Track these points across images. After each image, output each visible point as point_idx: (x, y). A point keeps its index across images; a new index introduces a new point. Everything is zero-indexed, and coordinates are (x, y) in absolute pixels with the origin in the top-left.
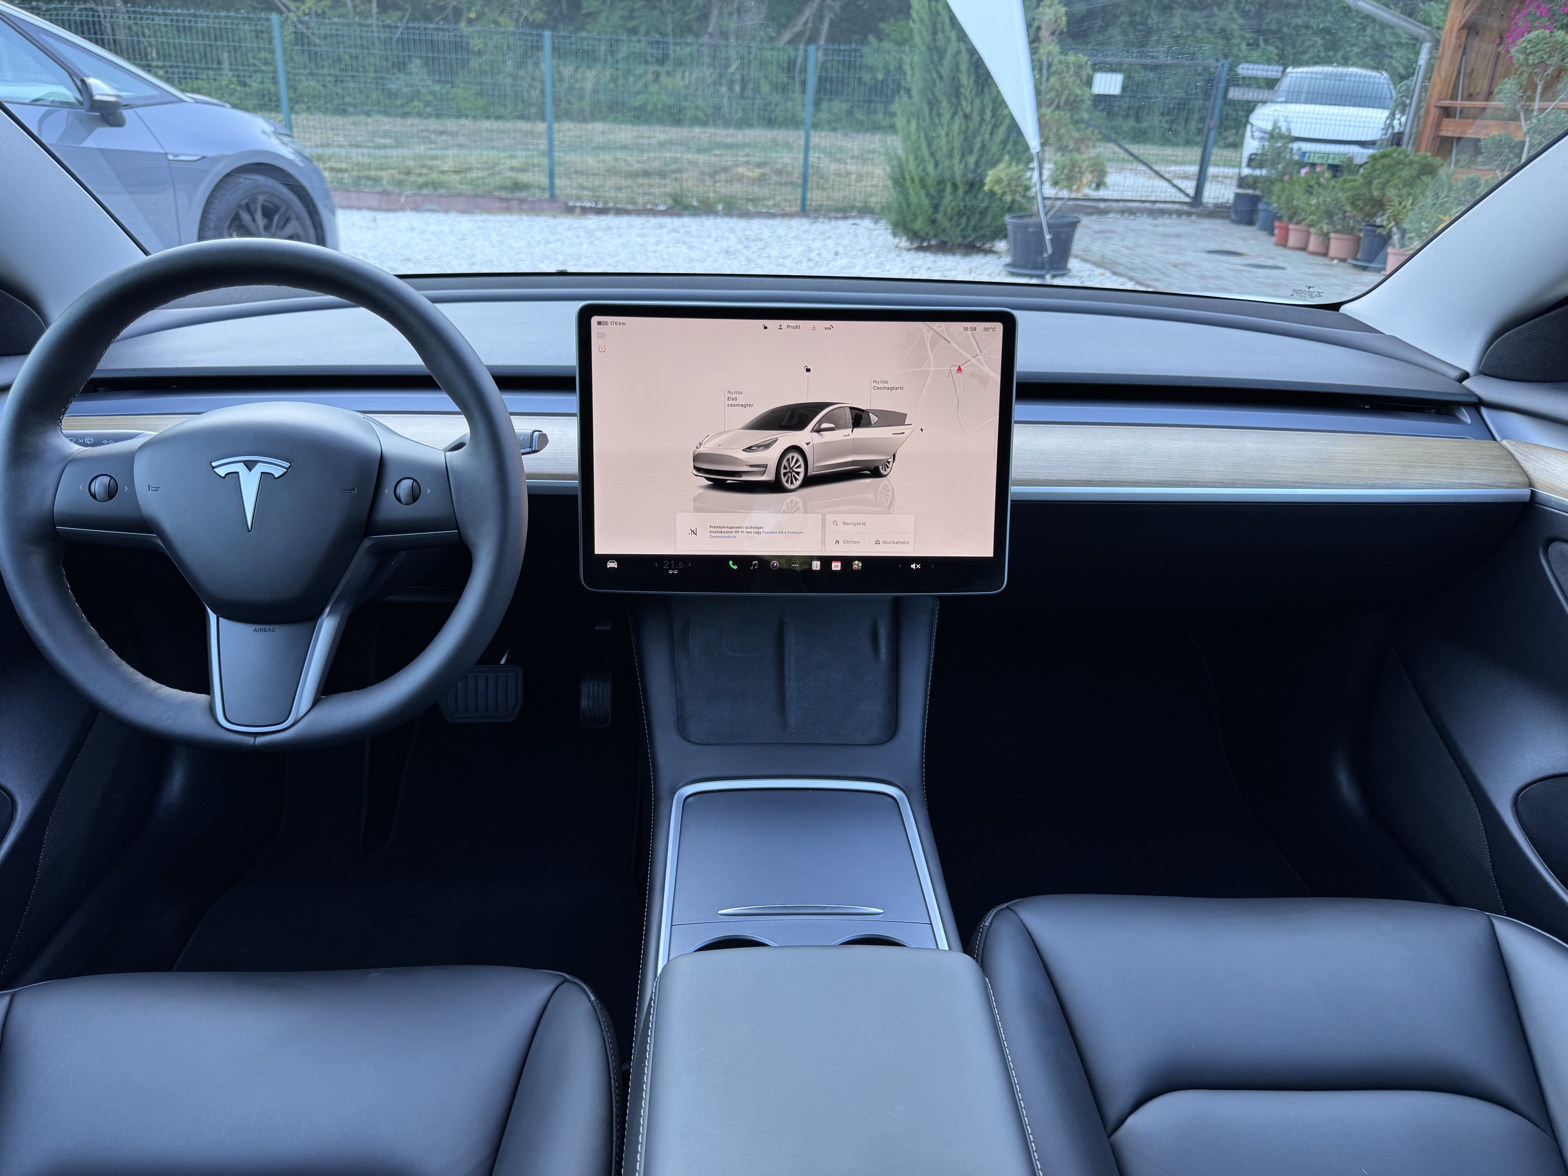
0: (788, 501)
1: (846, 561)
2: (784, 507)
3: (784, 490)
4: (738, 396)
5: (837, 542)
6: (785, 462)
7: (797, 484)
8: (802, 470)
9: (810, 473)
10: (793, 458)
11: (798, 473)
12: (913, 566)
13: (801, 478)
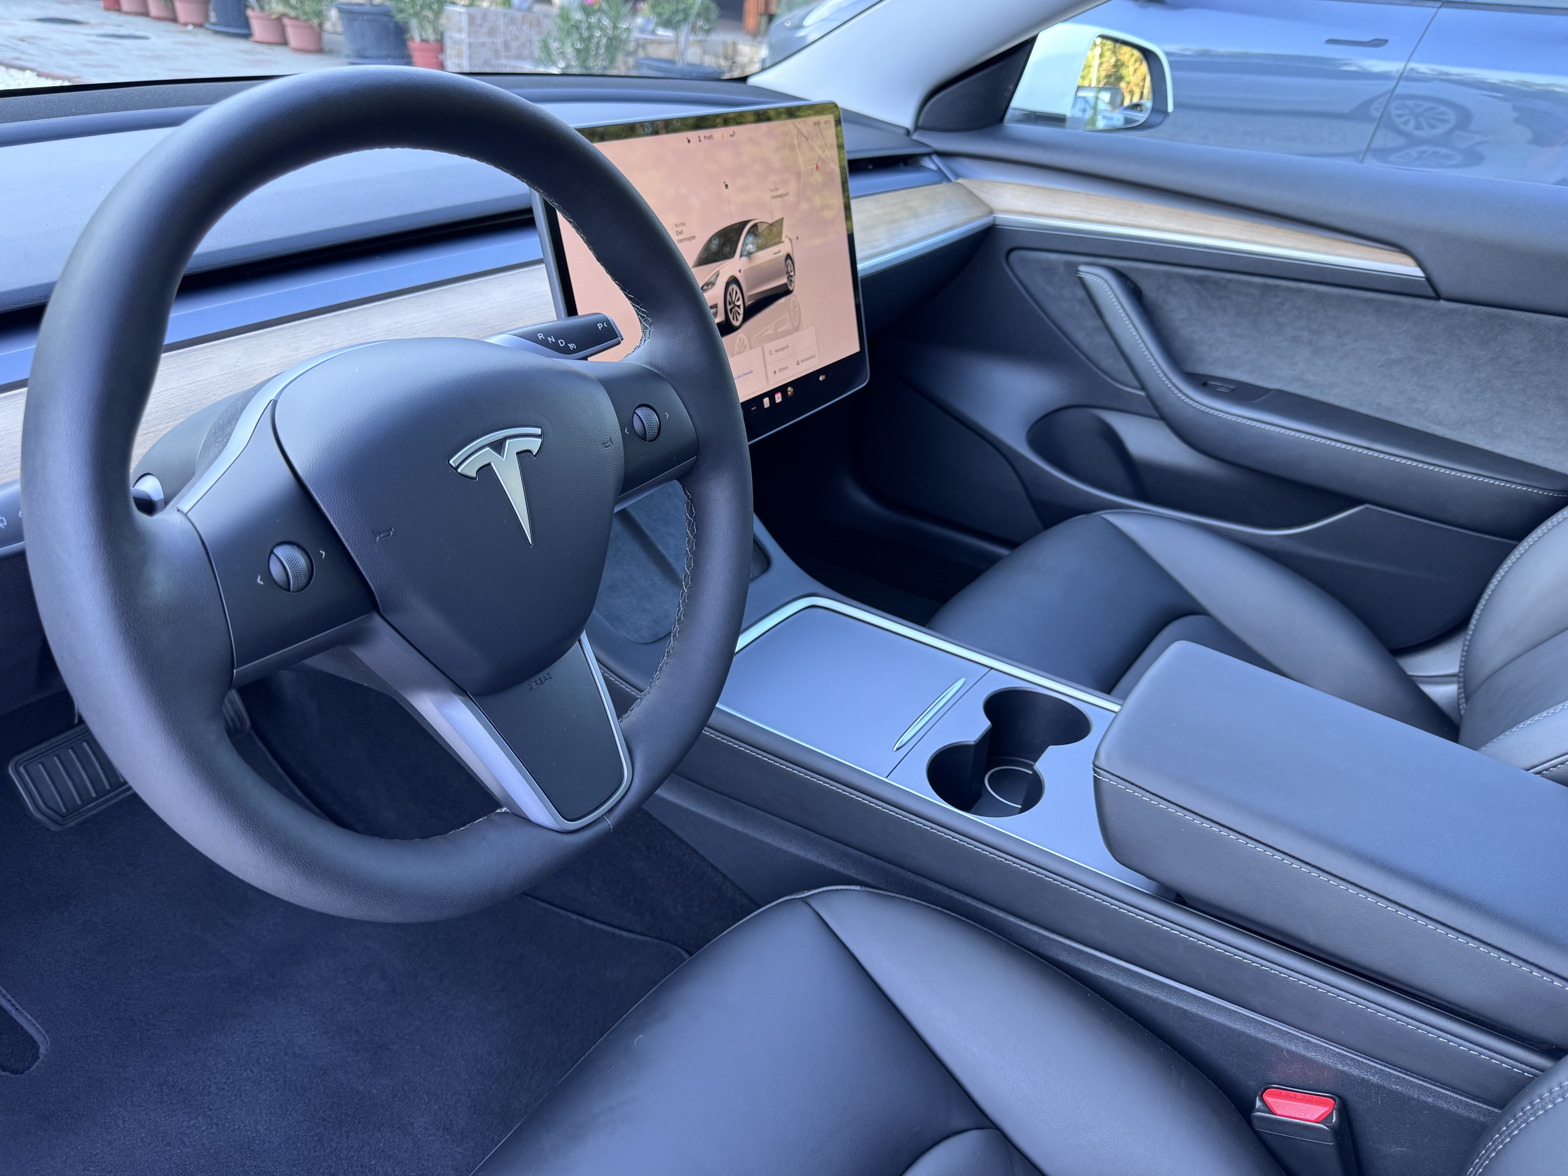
0: (737, 340)
1: (782, 389)
2: (736, 349)
3: (734, 329)
4: (683, 228)
5: (775, 372)
6: (728, 297)
7: (740, 318)
8: (740, 303)
9: (748, 303)
10: (733, 289)
11: (739, 306)
12: (821, 378)
13: (741, 311)
